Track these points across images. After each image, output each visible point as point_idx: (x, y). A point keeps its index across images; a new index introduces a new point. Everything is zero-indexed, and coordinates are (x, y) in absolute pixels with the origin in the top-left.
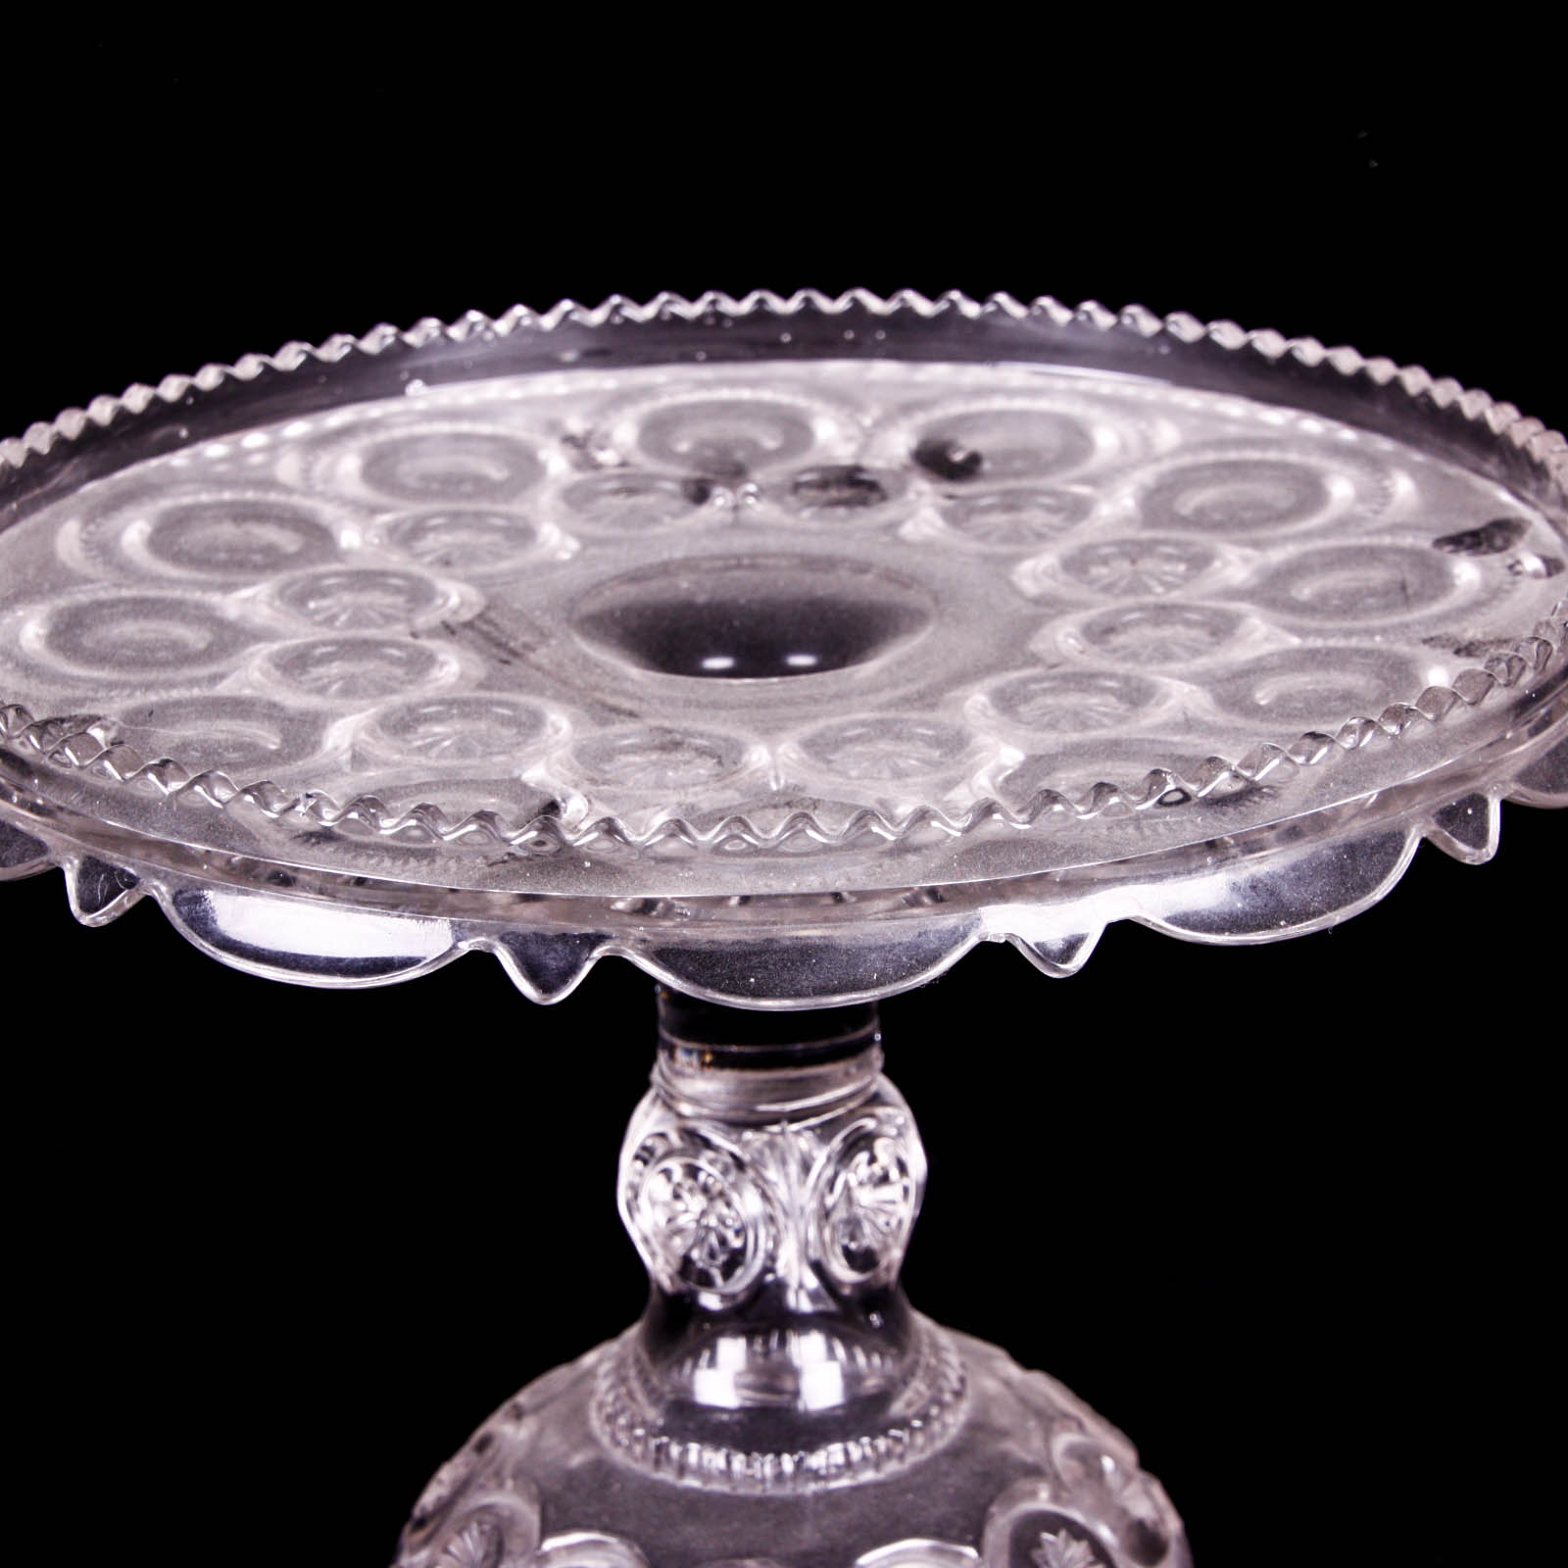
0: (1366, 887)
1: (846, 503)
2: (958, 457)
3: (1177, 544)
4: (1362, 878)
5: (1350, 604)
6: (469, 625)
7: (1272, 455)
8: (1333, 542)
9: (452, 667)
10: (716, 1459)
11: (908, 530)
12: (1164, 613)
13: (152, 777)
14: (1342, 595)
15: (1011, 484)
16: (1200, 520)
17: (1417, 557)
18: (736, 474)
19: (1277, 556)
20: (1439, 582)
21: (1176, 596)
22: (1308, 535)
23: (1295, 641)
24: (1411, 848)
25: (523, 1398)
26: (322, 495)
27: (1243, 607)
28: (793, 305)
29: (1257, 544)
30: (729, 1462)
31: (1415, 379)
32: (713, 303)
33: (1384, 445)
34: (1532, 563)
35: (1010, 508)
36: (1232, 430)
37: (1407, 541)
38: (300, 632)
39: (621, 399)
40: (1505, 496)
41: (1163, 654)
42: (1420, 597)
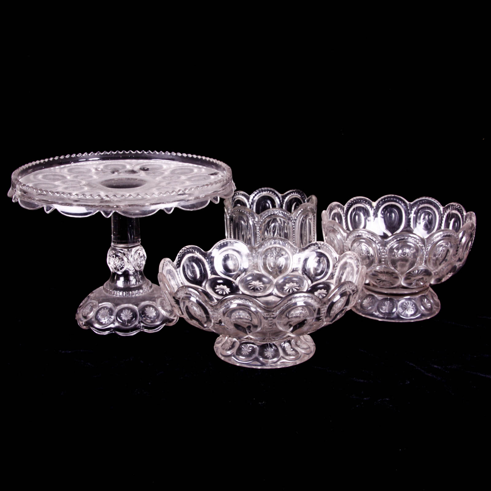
0: (204, 205)
1: (133, 173)
2: (146, 169)
3: (176, 176)
6: (87, 185)
7: (186, 167)
8: (195, 175)
9: (86, 188)
10: (121, 293)
11: (141, 175)
12: (176, 182)
13: (56, 193)
15: (153, 171)
16: (178, 173)
17: (206, 176)
18: (117, 171)
19: (189, 176)
20: (210, 178)
21: (177, 180)
22: (192, 175)
23: (192, 184)
24: (209, 202)
25: (93, 291)
26: (63, 173)
27: (186, 181)
28: (122, 152)
29: (186, 176)
30: (123, 293)
31: (204, 158)
32: (112, 152)
33: (200, 166)
34: (220, 176)
35: (154, 173)
36: (180, 165)
38: (65, 186)
39: (100, 164)
40: (216, 170)
41: (177, 185)
42: (207, 179)
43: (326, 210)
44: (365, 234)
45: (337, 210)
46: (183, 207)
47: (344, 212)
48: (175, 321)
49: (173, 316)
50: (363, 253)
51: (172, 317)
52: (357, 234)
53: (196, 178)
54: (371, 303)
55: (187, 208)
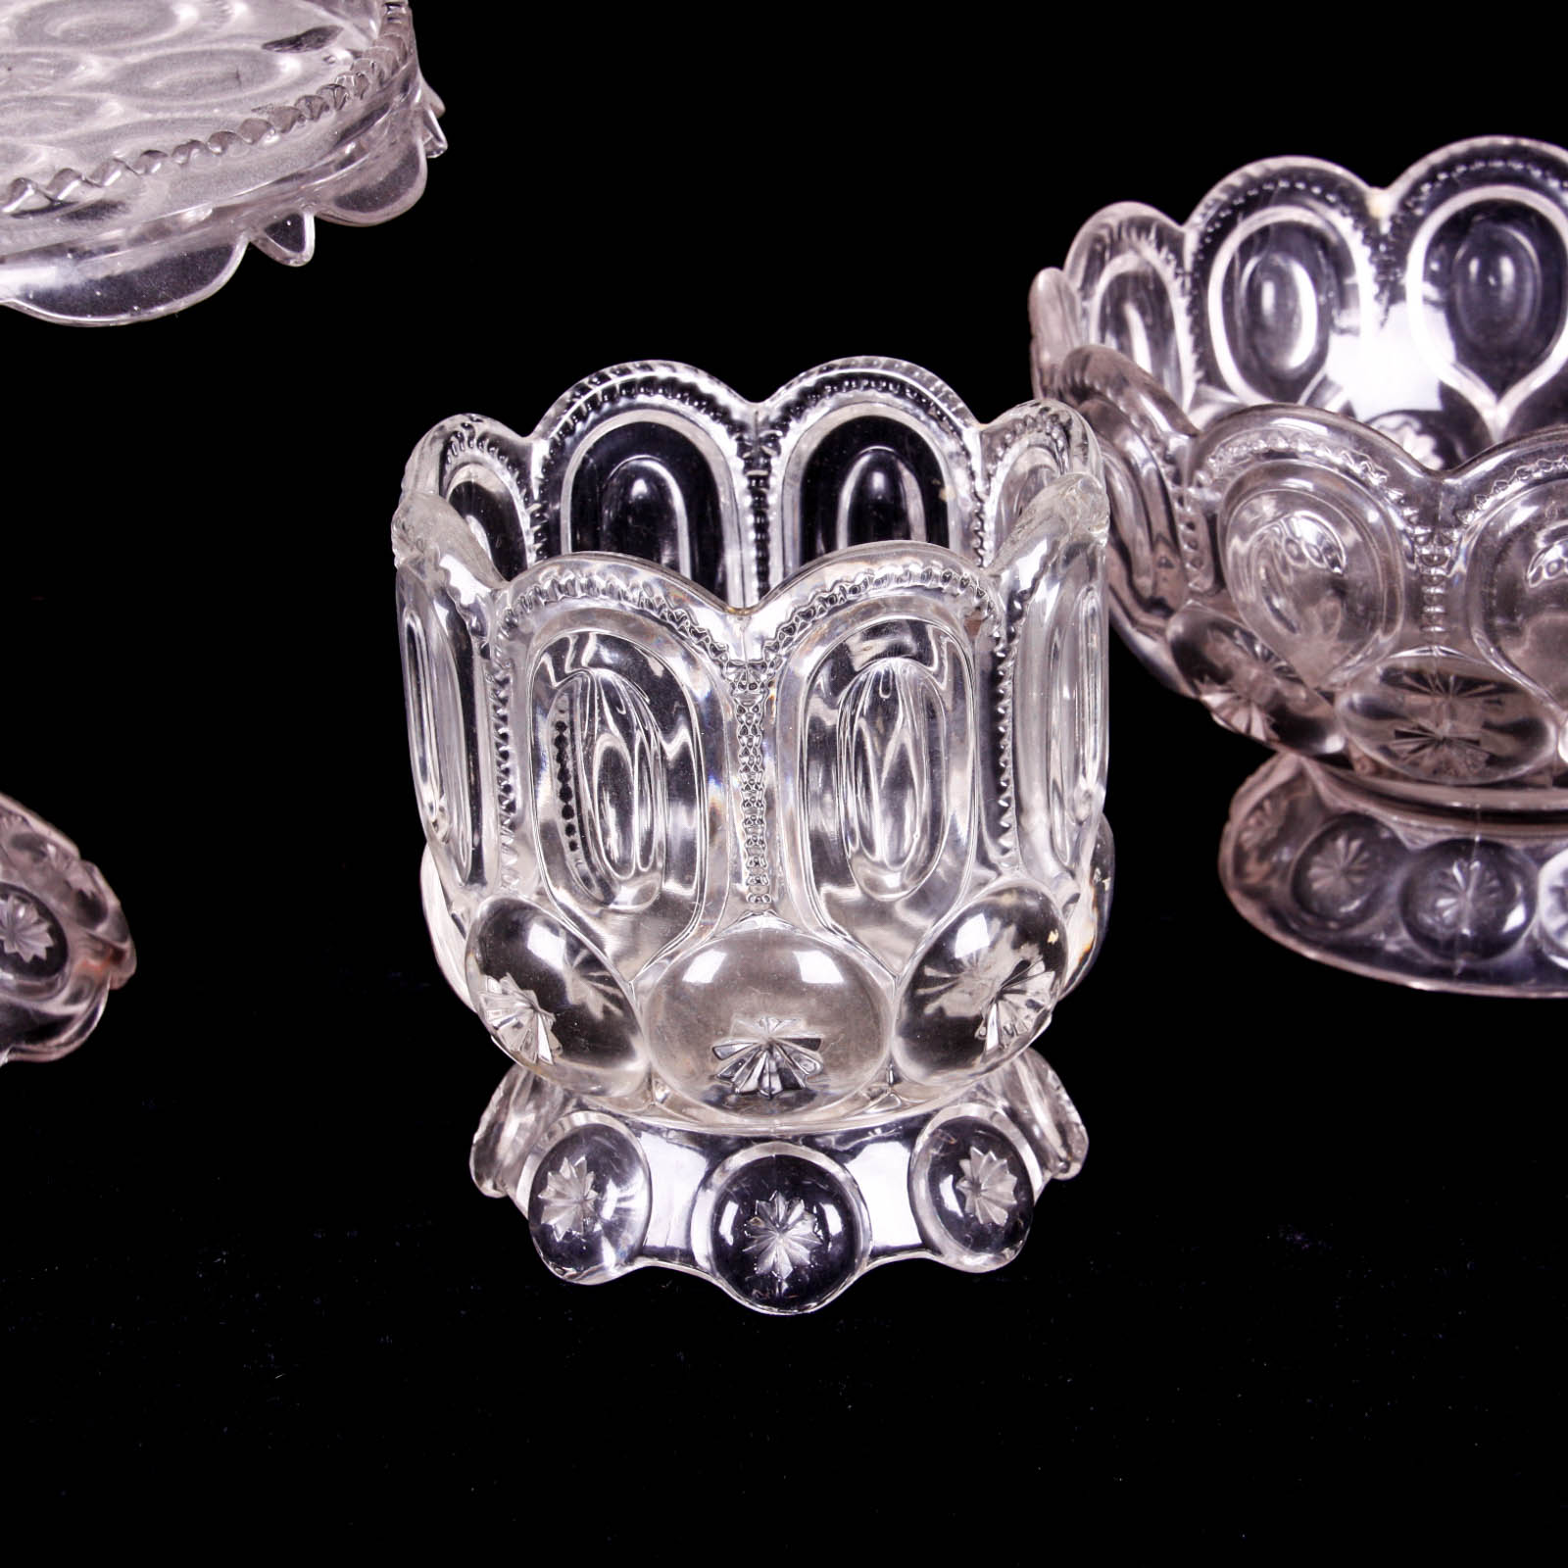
0: (204, 280)
3: (47, 55)
4: (201, 272)
5: (193, 89)
12: (34, 101)
14: (187, 84)
16: (68, 39)
17: (251, 56)
19: (132, 59)
20: (269, 70)
21: (47, 90)
22: (158, 45)
23: (147, 116)
24: (239, 253)
27: (105, 95)
29: (115, 53)
34: (342, 55)
37: (243, 46)
40: (323, 13)
41: (34, 129)
42: (251, 82)
43: (1060, 265)
44: (1315, 442)
45: (1137, 252)
46: (46, 299)
47: (1180, 263)
48: (76, 1027)
49: (65, 994)
50: (1301, 557)
51: (55, 1007)
52: (1262, 445)
53: (183, 74)
54: (1360, 873)
55: (73, 313)
